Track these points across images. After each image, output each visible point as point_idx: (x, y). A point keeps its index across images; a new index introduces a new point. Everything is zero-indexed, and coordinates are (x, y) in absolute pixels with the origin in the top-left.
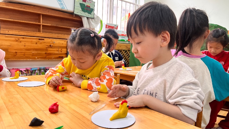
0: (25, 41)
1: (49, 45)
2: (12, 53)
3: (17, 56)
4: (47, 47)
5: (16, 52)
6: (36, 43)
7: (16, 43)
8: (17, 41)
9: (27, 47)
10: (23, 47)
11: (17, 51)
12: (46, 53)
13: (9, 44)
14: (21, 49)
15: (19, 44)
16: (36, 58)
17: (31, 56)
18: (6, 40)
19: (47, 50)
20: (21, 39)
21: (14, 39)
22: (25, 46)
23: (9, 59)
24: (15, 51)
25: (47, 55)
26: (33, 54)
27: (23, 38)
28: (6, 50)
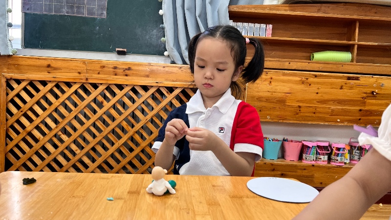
0: (318, 83)
1: (369, 90)
2: (292, 109)
3: (302, 114)
4: (365, 95)
5: (300, 107)
6: (341, 88)
7: (302, 87)
8: (303, 83)
9: (322, 96)
10: (314, 96)
11: (301, 104)
12: (360, 110)
13: (287, 90)
14: (310, 101)
15: (306, 88)
16: (339, 120)
17: (327, 116)
18: (284, 81)
19: (364, 103)
20: (311, 80)
21: (298, 79)
22: (317, 93)
23: (286, 119)
25: (364, 116)
26: (333, 110)
27: (316, 76)
28: (282, 101)
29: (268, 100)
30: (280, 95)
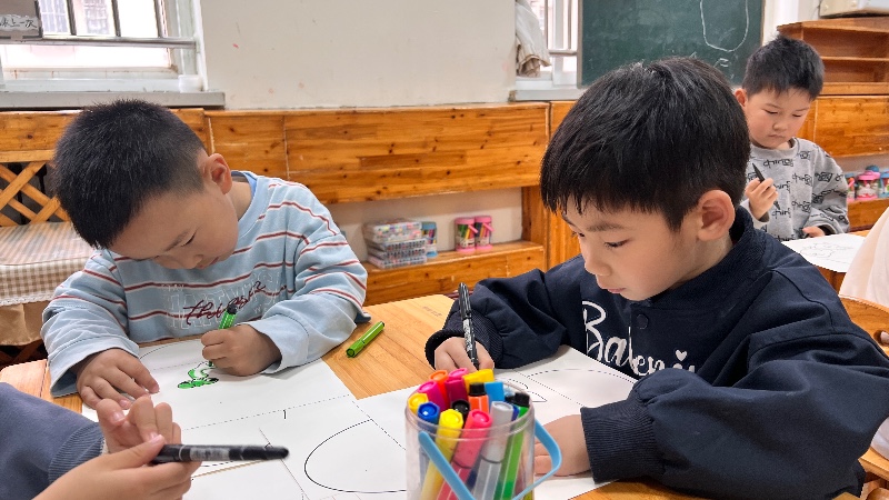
0: (868, 108)
2: (849, 140)
5: (854, 137)
6: (884, 112)
7: (856, 114)
8: (857, 109)
9: (870, 123)
10: (864, 124)
11: (855, 134)
13: (846, 119)
14: (859, 130)
15: (859, 115)
16: (881, 149)
17: (872, 145)
18: (844, 109)
20: (865, 105)
21: (853, 105)
22: (867, 120)
23: (843, 153)
24: (851, 135)
26: (877, 138)
27: (867, 100)
28: (841, 132)
29: (831, 134)
30: (841, 125)
